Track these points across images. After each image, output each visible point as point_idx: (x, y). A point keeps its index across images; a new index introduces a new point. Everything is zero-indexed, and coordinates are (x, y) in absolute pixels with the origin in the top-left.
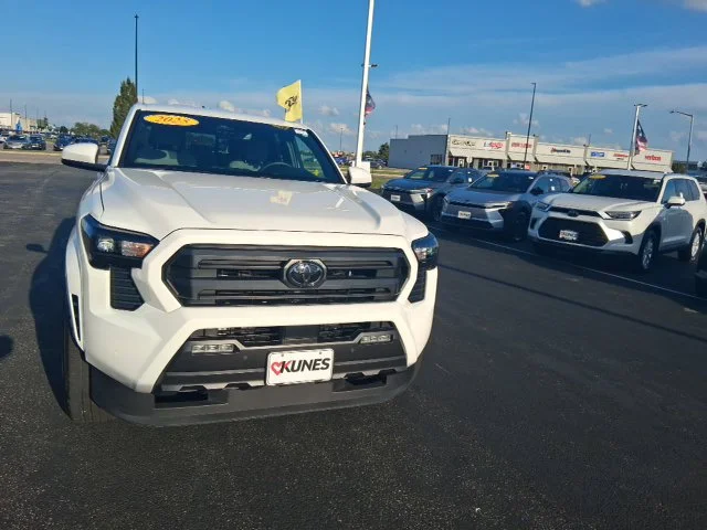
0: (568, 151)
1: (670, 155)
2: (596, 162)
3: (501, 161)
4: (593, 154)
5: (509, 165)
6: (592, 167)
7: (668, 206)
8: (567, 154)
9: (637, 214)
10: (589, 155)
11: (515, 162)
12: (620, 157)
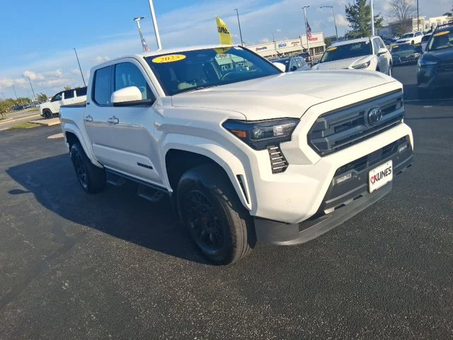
0: (266, 48)
1: (321, 35)
2: (282, 51)
3: (229, 65)
4: (280, 46)
5: (234, 66)
6: (281, 54)
7: (379, 55)
8: (265, 50)
9: (369, 63)
10: (277, 47)
11: (237, 63)
12: (295, 44)
